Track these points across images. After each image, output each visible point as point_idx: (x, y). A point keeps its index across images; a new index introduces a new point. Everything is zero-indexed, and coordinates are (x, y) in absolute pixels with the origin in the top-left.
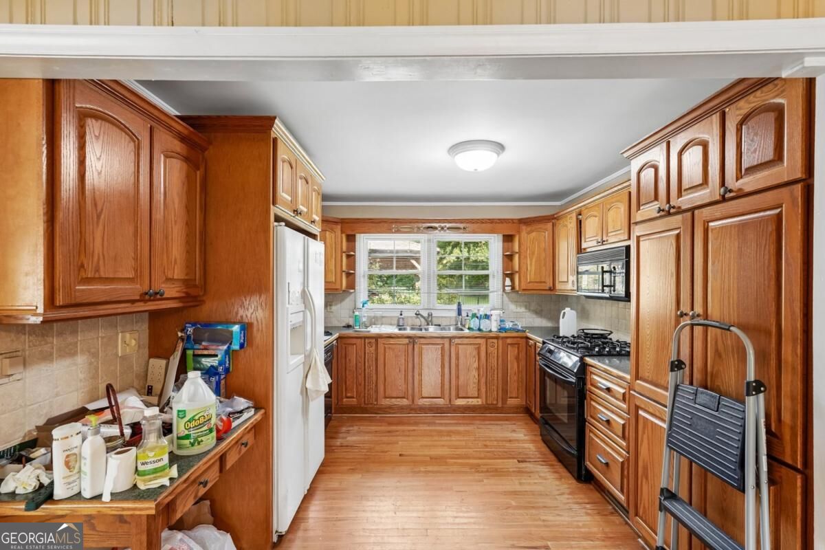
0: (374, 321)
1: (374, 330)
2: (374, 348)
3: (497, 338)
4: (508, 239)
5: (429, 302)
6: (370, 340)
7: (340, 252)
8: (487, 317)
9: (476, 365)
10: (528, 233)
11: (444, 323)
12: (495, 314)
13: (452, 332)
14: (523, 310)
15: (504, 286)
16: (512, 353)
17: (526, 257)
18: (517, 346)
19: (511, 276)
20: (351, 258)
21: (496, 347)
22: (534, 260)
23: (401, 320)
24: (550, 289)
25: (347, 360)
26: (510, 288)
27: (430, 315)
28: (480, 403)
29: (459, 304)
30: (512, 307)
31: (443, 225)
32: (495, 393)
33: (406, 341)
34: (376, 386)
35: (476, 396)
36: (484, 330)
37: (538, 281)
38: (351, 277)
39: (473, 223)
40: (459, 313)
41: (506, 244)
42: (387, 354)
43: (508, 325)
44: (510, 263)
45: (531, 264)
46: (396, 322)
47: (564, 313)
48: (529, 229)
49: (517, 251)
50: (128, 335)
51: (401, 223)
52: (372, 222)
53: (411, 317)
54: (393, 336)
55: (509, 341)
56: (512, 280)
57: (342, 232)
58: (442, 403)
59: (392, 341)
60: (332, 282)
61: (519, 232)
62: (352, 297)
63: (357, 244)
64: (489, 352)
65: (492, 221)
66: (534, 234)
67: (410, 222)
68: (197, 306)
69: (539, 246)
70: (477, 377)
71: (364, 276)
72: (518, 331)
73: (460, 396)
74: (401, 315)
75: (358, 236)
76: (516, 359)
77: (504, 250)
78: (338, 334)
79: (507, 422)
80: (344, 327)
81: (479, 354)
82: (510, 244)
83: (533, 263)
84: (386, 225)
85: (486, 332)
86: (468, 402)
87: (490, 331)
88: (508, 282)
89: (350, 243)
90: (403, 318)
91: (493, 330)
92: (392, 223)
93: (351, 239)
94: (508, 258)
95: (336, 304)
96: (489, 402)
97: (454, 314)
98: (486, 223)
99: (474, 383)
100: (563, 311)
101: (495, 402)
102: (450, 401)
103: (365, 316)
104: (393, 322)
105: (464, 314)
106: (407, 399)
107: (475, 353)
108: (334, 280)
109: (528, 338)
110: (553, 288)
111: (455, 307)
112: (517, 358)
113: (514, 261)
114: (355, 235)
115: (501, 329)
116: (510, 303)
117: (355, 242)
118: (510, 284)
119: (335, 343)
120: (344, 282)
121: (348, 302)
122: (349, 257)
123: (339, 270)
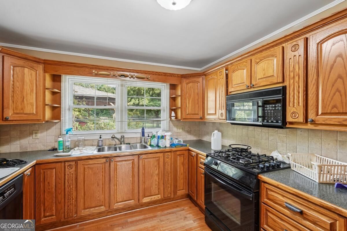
0: (76, 144)
1: (75, 153)
2: (74, 169)
3: (170, 152)
4: (173, 87)
5: (121, 128)
6: (70, 163)
7: (42, 88)
8: (163, 137)
9: (157, 172)
10: (187, 84)
11: (132, 141)
12: (168, 134)
13: (139, 150)
14: (181, 131)
15: (170, 117)
16: (179, 160)
17: (185, 99)
18: (182, 156)
19: (175, 111)
20: (56, 95)
21: (170, 158)
22: (191, 101)
23: (100, 142)
24: (201, 119)
25: (46, 183)
26: (174, 118)
27: (123, 137)
28: (160, 198)
29: (143, 129)
30: (175, 129)
31: (132, 74)
32: (170, 189)
33: (104, 160)
34: (76, 201)
35: (157, 193)
36: (162, 146)
37: (193, 113)
38: (57, 110)
39: (153, 74)
40: (143, 134)
42: (86, 173)
43: (176, 142)
44: (174, 102)
46: (96, 143)
48: (188, 81)
49: (180, 94)
51: (99, 69)
52: (75, 66)
53: (109, 139)
54: (92, 157)
55: (178, 153)
56: (176, 113)
57: (45, 71)
58: (133, 204)
59: (91, 162)
60: (33, 114)
61: (181, 83)
62: (58, 126)
63: (63, 84)
64: (165, 161)
65: (165, 74)
66: (191, 84)
67: (107, 70)
69: (194, 92)
70: (157, 180)
71: (69, 109)
72: (182, 145)
73: (146, 195)
74: (100, 138)
75: (64, 76)
77: (171, 94)
78: (35, 161)
79: (178, 209)
80: (49, 150)
81: (159, 164)
83: (190, 102)
84: (87, 70)
85: (162, 148)
86: (152, 199)
87: (166, 147)
88: (173, 114)
89: (56, 83)
90: (102, 141)
91: (167, 146)
92: (93, 68)
93: (56, 79)
94: (173, 99)
95: (41, 132)
96: (166, 196)
97: (139, 135)
98: (161, 75)
99: (156, 185)
100: (213, 133)
101: (169, 195)
102: (139, 200)
103: (69, 141)
104: (94, 144)
105: (146, 135)
106: (105, 206)
107: (156, 164)
108: (35, 113)
109: (189, 150)
110: (203, 118)
111: (140, 130)
112: (183, 164)
113: (177, 101)
114: (61, 76)
115: (172, 145)
116: (174, 127)
117: (60, 81)
118: (175, 115)
119: (28, 172)
120: (48, 114)
121: (53, 131)
122: (54, 93)
123: (41, 104)
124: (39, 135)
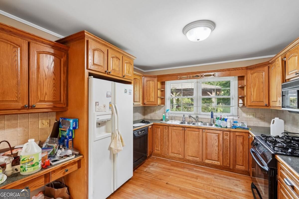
0: (172, 118)
1: (169, 122)
2: (167, 130)
3: (230, 131)
4: (241, 78)
5: (197, 111)
6: (166, 127)
7: (156, 89)
8: (226, 120)
9: (217, 144)
10: (252, 74)
11: (205, 121)
12: (230, 118)
13: (208, 126)
14: (251, 117)
15: (238, 104)
16: (240, 140)
17: (250, 88)
18: (242, 137)
19: (242, 98)
20: (163, 92)
21: (229, 136)
22: (255, 89)
23: (184, 118)
24: (266, 106)
25: (157, 134)
26: (242, 105)
27: (197, 117)
28: (219, 164)
29: (212, 113)
30: (244, 115)
31: (202, 74)
32: (229, 160)
33: (181, 128)
34: (168, 147)
35: (217, 160)
36: (223, 126)
37: (258, 101)
38: (163, 100)
39: (218, 72)
40: (212, 116)
41: (240, 81)
42: (173, 134)
43: (239, 125)
44: (243, 91)
45: (254, 91)
46: (182, 119)
47: (274, 121)
48: (252, 72)
49: (245, 84)
50: (44, 121)
51: (181, 75)
52: (169, 76)
53: (187, 117)
54: (175, 126)
55: (237, 134)
56: (243, 101)
57: (158, 81)
58: (198, 160)
59: (175, 128)
60: (153, 101)
61: (247, 74)
62: (164, 107)
63: (166, 86)
64: (224, 138)
65: (229, 70)
66: (255, 74)
67: (186, 74)
68: (66, 111)
69: (259, 81)
70: (217, 150)
71: (169, 99)
72: (244, 128)
73: (208, 158)
74: (184, 116)
75: (166, 82)
76: (241, 144)
77: (239, 84)
78: (153, 123)
79: (235, 178)
80: (160, 120)
81: (218, 138)
82: (243, 81)
83: (255, 91)
84: (175, 77)
85: (224, 127)
86: (212, 162)
87: (226, 127)
88: (241, 101)
89: (163, 86)
91: (228, 127)
92: (178, 75)
93: (163, 83)
94: (242, 88)
95: (158, 111)
96: (225, 165)
97: (210, 117)
98: (225, 71)
99: (216, 153)
101: (228, 166)
102: (202, 160)
103: (167, 116)
104: (180, 119)
105: (215, 117)
106: (182, 155)
107: (217, 138)
108: (154, 101)
109: (249, 133)
110: (268, 105)
111: (210, 113)
112: (243, 144)
113: (244, 90)
114: (165, 82)
115: (232, 127)
116: (243, 113)
117: (165, 84)
118: (242, 103)
119: (150, 127)
120: (159, 101)
121: (162, 110)
122: (162, 91)
123: (156, 97)
124: (157, 112)
